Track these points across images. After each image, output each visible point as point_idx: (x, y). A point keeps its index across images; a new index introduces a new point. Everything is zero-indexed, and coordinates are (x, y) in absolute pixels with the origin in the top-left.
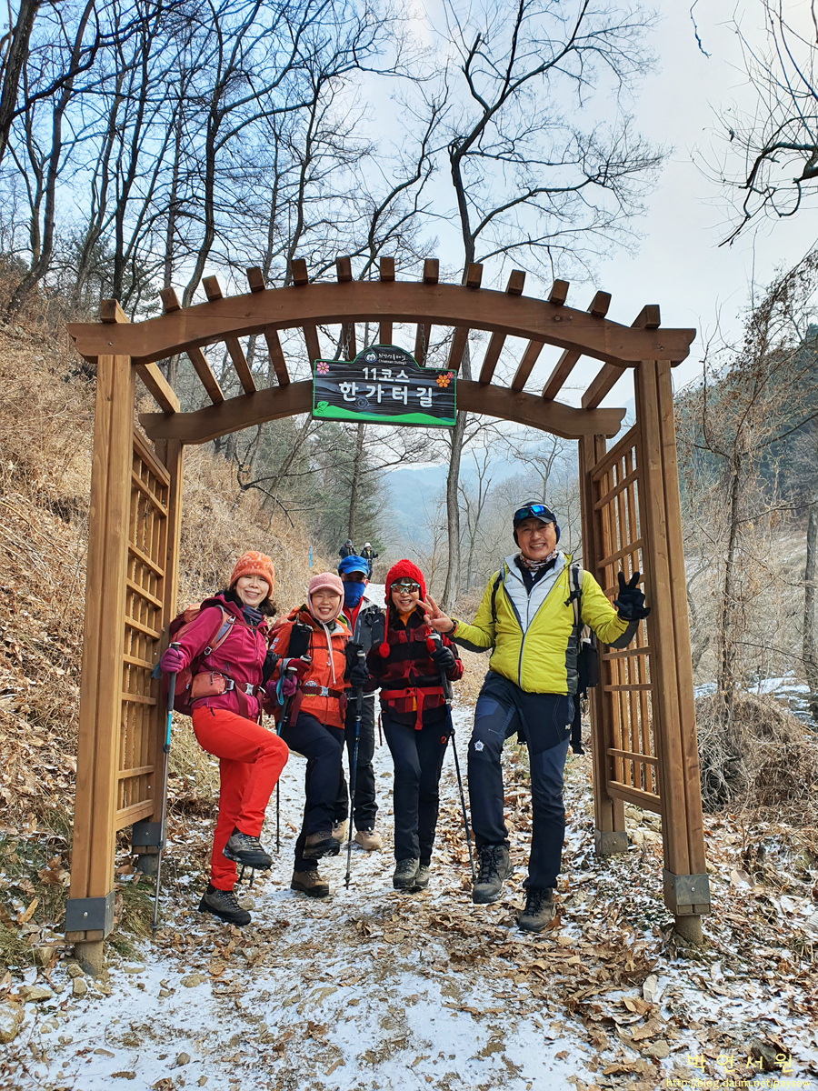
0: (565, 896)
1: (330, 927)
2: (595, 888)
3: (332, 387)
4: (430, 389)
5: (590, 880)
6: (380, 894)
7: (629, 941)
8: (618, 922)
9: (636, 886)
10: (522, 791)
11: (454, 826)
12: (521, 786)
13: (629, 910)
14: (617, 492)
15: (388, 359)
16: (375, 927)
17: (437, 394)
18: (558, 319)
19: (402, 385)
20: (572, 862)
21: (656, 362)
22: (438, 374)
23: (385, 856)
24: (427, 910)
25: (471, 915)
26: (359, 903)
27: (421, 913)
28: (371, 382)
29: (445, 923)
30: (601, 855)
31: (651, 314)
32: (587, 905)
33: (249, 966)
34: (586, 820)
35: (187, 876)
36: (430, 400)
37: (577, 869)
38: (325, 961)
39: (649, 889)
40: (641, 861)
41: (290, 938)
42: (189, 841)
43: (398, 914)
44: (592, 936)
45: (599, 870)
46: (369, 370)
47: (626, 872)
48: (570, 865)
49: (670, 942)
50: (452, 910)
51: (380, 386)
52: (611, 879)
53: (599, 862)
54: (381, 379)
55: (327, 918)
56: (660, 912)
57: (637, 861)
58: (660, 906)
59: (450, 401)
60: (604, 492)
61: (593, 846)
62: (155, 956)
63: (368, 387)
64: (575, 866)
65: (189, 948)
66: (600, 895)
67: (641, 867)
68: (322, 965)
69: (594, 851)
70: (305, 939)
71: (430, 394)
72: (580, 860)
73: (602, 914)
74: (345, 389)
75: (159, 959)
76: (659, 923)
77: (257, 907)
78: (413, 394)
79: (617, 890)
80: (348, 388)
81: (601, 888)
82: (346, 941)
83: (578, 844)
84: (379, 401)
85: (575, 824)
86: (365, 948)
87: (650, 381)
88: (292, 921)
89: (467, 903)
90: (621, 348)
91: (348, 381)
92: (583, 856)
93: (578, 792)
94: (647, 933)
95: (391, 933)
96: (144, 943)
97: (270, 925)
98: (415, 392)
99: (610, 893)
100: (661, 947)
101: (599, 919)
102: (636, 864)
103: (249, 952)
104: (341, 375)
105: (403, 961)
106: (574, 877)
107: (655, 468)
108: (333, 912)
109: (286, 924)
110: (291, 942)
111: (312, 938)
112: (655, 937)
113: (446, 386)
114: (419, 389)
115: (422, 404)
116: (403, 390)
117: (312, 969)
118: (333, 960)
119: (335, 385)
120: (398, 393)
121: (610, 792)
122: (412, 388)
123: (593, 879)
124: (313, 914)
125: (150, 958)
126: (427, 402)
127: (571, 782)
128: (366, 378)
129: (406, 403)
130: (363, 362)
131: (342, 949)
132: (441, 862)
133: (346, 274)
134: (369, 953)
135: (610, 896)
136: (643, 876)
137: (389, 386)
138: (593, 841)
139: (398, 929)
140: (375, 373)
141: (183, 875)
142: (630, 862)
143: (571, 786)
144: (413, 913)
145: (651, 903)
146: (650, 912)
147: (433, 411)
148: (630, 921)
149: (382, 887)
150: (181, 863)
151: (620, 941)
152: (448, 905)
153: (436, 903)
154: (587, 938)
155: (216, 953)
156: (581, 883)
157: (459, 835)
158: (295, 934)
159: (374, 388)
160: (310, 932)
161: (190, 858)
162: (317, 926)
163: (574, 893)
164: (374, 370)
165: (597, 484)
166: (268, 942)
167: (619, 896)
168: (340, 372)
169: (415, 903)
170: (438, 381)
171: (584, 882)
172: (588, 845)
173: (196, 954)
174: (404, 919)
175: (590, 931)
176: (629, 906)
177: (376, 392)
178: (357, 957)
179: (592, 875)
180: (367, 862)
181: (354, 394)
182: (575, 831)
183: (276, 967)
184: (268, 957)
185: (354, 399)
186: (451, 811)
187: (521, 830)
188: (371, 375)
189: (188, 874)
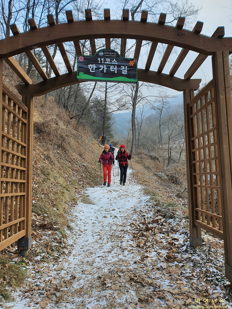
0: (181, 264)
1: (91, 280)
2: (192, 262)
3: (85, 66)
4: (126, 67)
5: (189, 258)
6: (110, 262)
7: (211, 292)
8: (204, 280)
9: (208, 263)
10: (160, 217)
11: (137, 230)
12: (159, 215)
13: (208, 275)
14: (201, 110)
15: (108, 54)
16: (108, 281)
17: (129, 69)
18: (180, 34)
19: (114, 65)
20: (181, 248)
21: (223, 52)
22: (129, 60)
23: (113, 243)
24: (128, 271)
25: (145, 274)
26: (103, 267)
27: (126, 273)
28: (101, 64)
29: (135, 278)
30: (193, 246)
31: (220, 31)
32: (190, 270)
33: (57, 302)
34: (184, 230)
35: (40, 256)
36: (126, 71)
37: (184, 252)
38: (87, 299)
39: (215, 264)
40: (209, 250)
41: (76, 286)
42: (42, 241)
43: (117, 274)
44: (195, 287)
45: (192, 254)
46: (101, 59)
47: (204, 255)
48: (181, 249)
49: (229, 294)
50: (138, 271)
51: (105, 66)
52: (198, 258)
53: (192, 249)
54: (105, 63)
55: (90, 274)
56: (222, 278)
57: (207, 251)
58: (221, 274)
59: (135, 72)
60: (195, 110)
61: (189, 242)
62: (20, 298)
63: (100, 66)
64: (183, 250)
65: (35, 292)
66: (194, 266)
67: (209, 254)
68: (87, 302)
69: (189, 244)
70: (81, 286)
71: (126, 69)
72: (184, 248)
73: (197, 275)
74: (91, 67)
75: (22, 299)
76: (222, 283)
77: (66, 268)
78: (119, 69)
79: (201, 264)
80: (92, 67)
81: (195, 263)
82: (97, 288)
83: (182, 240)
84: (105, 72)
85: (180, 232)
86: (103, 293)
87: (220, 60)
88: (77, 276)
89: (143, 268)
90: (207, 46)
91: (92, 64)
92: (185, 246)
93: (180, 218)
94: (218, 288)
95: (114, 284)
96: (17, 291)
97: (69, 278)
98: (120, 68)
99: (199, 265)
100: (225, 296)
101: (196, 278)
102: (207, 252)
103: (58, 294)
104: (88, 62)
105: (119, 301)
106: (183, 256)
107: (222, 97)
108: (93, 271)
109: (75, 278)
110: (75, 288)
111: (84, 286)
112: (222, 290)
113: (133, 65)
114: (121, 67)
115: (123, 73)
116: (115, 67)
117: (82, 304)
118: (91, 299)
119: (86, 66)
120: (113, 69)
121: (196, 224)
122: (119, 66)
123: (190, 258)
124: (85, 272)
125: (18, 299)
126: (125, 72)
127: (177, 215)
128: (99, 62)
129: (116, 72)
130: (98, 56)
131: (95, 293)
132: (133, 247)
133: (89, 16)
134: (105, 296)
135: (199, 267)
136: (211, 258)
137: (109, 66)
138: (189, 240)
139: (117, 282)
140: (103, 60)
141: (38, 256)
142: (205, 251)
143: (178, 216)
144: (123, 273)
145: (217, 272)
146: (218, 277)
147: (128, 76)
148: (209, 280)
149: (111, 258)
150: (38, 251)
151: (207, 291)
152: (136, 269)
153: (131, 267)
154: (192, 288)
155: (45, 295)
156: (186, 259)
157: (139, 235)
158: (77, 283)
159: (102, 67)
160: (83, 282)
161: (42, 248)
162: (86, 279)
163: (184, 263)
164: (103, 59)
165: (191, 108)
166: (67, 288)
167: (203, 267)
168: (88, 60)
169: (124, 267)
170: (129, 63)
171: (187, 259)
172: (187, 241)
173: (37, 296)
174: (120, 276)
175: (194, 284)
176: (208, 273)
177: (104, 68)
178: (100, 298)
179: (190, 256)
180: (106, 246)
181: (94, 69)
182: (181, 234)
183: (67, 303)
184: (66, 296)
185: (94, 71)
186: (136, 224)
187: (161, 233)
188: (101, 61)
189: (40, 255)
